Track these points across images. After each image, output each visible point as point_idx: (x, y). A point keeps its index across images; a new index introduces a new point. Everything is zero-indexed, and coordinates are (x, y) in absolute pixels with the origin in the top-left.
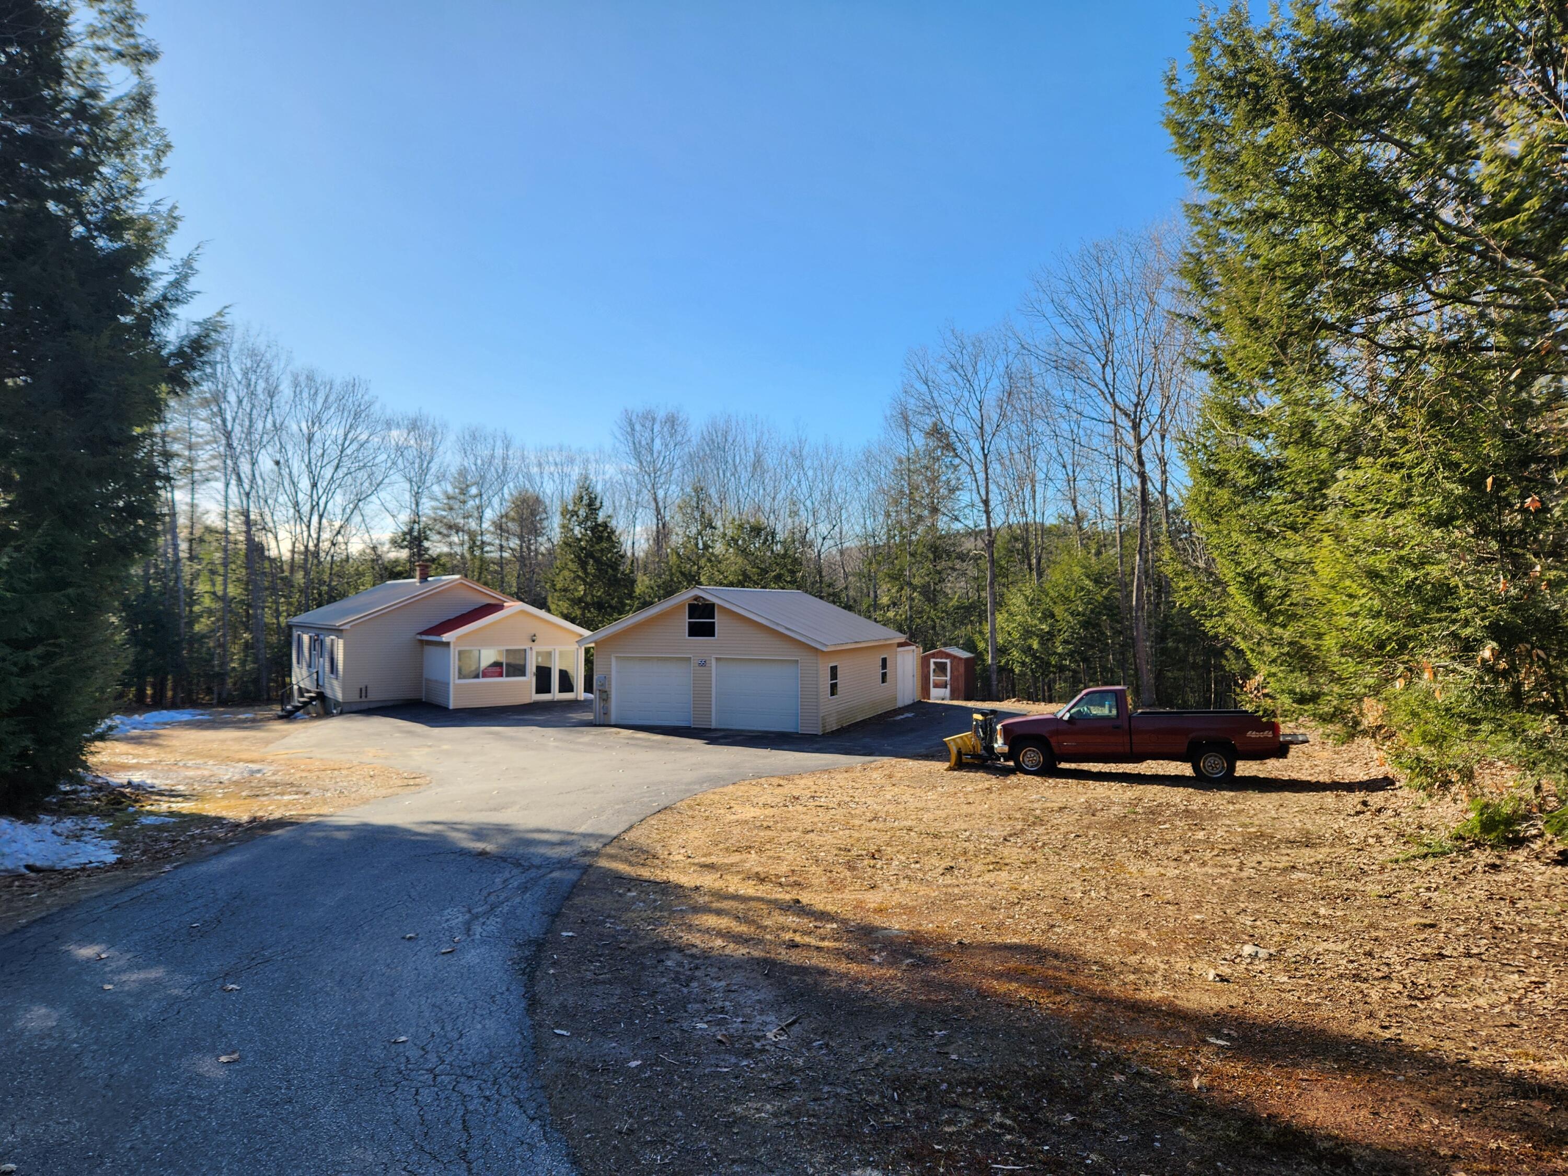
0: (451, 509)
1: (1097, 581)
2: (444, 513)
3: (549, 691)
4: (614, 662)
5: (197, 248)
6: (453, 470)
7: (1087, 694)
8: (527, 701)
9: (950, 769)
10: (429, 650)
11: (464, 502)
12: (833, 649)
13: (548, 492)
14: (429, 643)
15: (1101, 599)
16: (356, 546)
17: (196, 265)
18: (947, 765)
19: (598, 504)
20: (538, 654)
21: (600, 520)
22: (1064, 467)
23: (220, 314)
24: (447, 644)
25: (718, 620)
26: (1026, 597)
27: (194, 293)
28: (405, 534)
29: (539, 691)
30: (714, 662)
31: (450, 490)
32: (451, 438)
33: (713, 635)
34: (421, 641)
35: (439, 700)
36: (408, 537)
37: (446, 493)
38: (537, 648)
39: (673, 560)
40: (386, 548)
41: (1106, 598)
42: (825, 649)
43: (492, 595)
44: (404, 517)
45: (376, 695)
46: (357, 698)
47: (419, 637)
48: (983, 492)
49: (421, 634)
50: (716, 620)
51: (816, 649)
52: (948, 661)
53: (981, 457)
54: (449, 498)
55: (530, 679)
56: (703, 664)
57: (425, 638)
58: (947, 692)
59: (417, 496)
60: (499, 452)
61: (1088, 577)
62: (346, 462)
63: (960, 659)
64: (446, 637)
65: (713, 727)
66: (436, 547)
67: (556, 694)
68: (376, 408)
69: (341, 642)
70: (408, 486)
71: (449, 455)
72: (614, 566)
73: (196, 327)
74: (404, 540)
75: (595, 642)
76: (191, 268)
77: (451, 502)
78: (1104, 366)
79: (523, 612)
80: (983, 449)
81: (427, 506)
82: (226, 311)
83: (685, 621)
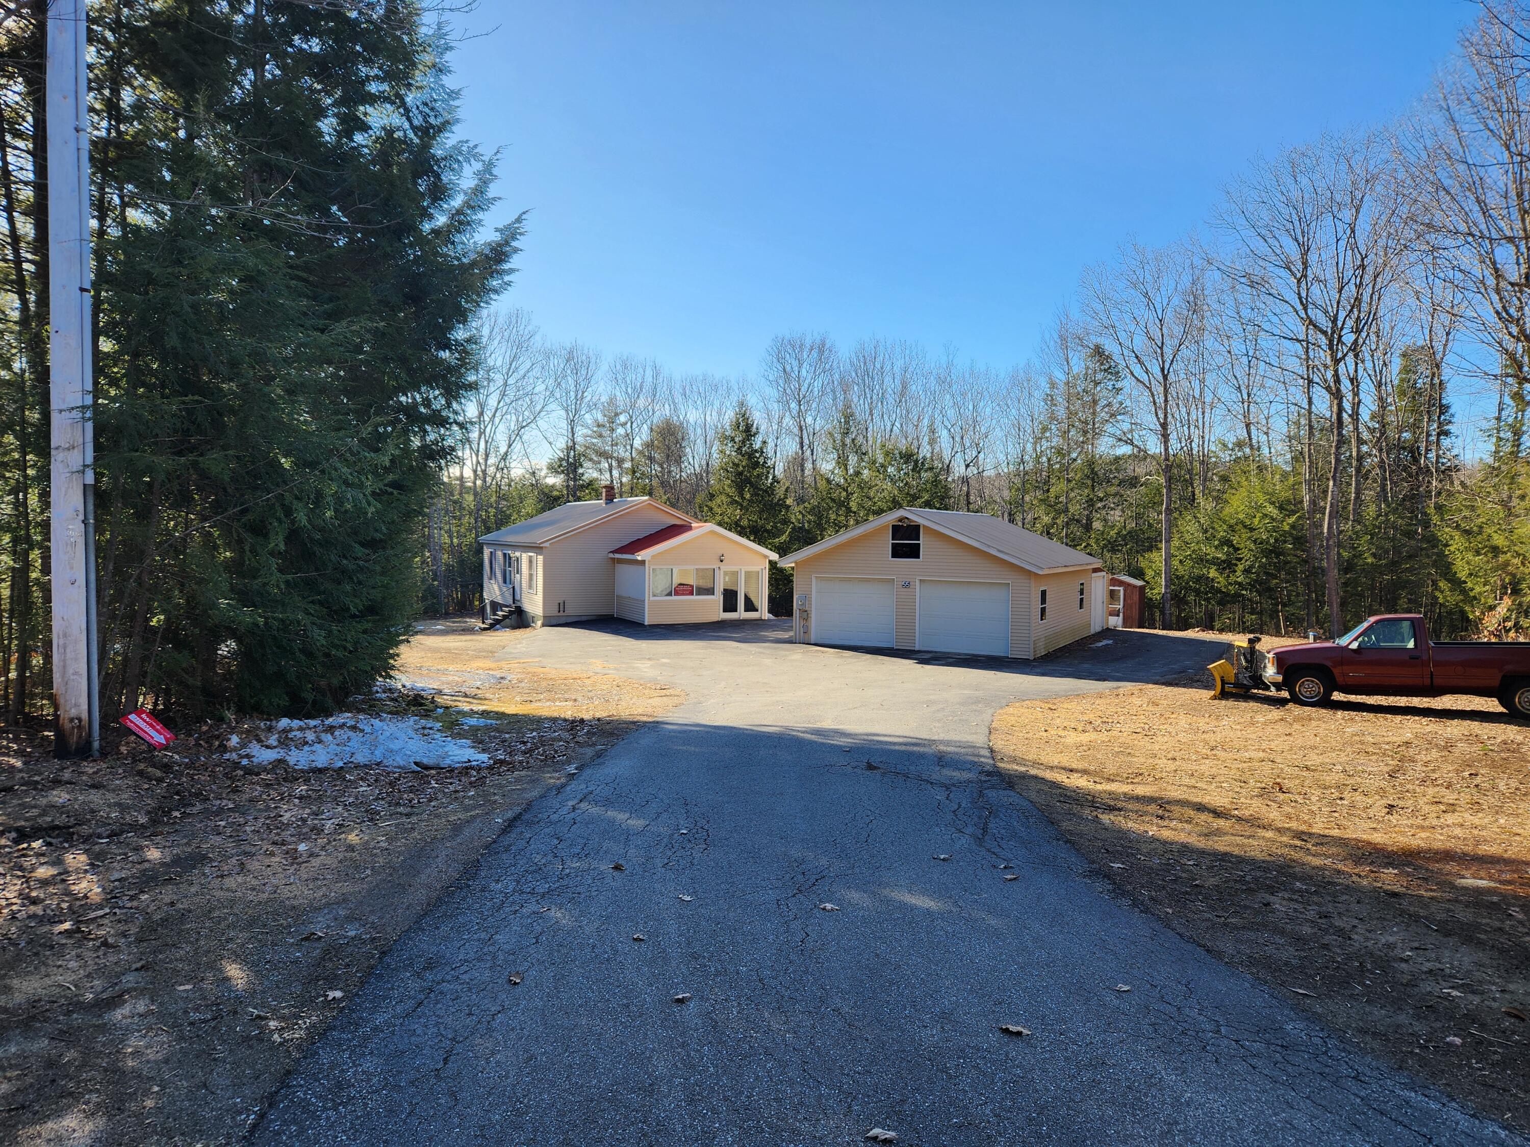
0: (601, 436)
1: (1281, 508)
2: (595, 441)
3: (735, 610)
4: (814, 580)
5: (496, 154)
6: (604, 399)
7: (1377, 622)
8: (715, 619)
9: (1214, 698)
10: (621, 569)
11: (612, 430)
12: (1046, 572)
13: (692, 421)
14: (620, 561)
15: (1287, 528)
16: (517, 471)
17: (495, 171)
18: (1212, 693)
19: (754, 430)
20: (726, 573)
21: (757, 445)
22: (1239, 388)
23: (519, 220)
24: (643, 562)
25: (923, 541)
26: (1201, 525)
27: (494, 199)
28: (561, 460)
29: (725, 610)
30: (918, 583)
31: (600, 417)
32: (604, 367)
33: (919, 557)
34: (613, 559)
35: (635, 618)
36: (564, 463)
37: (596, 421)
38: (725, 567)
39: (822, 484)
40: (543, 473)
41: (1293, 527)
42: (1040, 573)
43: (677, 516)
44: (562, 443)
45: (572, 610)
46: (555, 613)
47: (611, 555)
48: (1161, 416)
49: (613, 552)
50: (921, 542)
51: (1029, 573)
52: (1121, 589)
53: (1161, 379)
54: (599, 426)
55: (718, 598)
56: (907, 585)
57: (617, 556)
58: (1120, 619)
59: (572, 423)
60: (649, 379)
61: (1273, 503)
62: (511, 392)
63: (1135, 587)
64: (639, 556)
65: (917, 649)
66: (589, 472)
67: (741, 614)
68: (537, 340)
69: (540, 558)
70: (563, 413)
71: (601, 387)
72: (770, 491)
73: (498, 234)
74: (560, 466)
75: (796, 562)
76: (491, 174)
77: (601, 429)
78: (1299, 281)
79: (713, 532)
80: (1163, 370)
81: (580, 432)
82: (524, 217)
83: (888, 542)
